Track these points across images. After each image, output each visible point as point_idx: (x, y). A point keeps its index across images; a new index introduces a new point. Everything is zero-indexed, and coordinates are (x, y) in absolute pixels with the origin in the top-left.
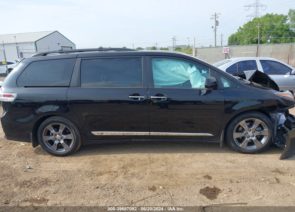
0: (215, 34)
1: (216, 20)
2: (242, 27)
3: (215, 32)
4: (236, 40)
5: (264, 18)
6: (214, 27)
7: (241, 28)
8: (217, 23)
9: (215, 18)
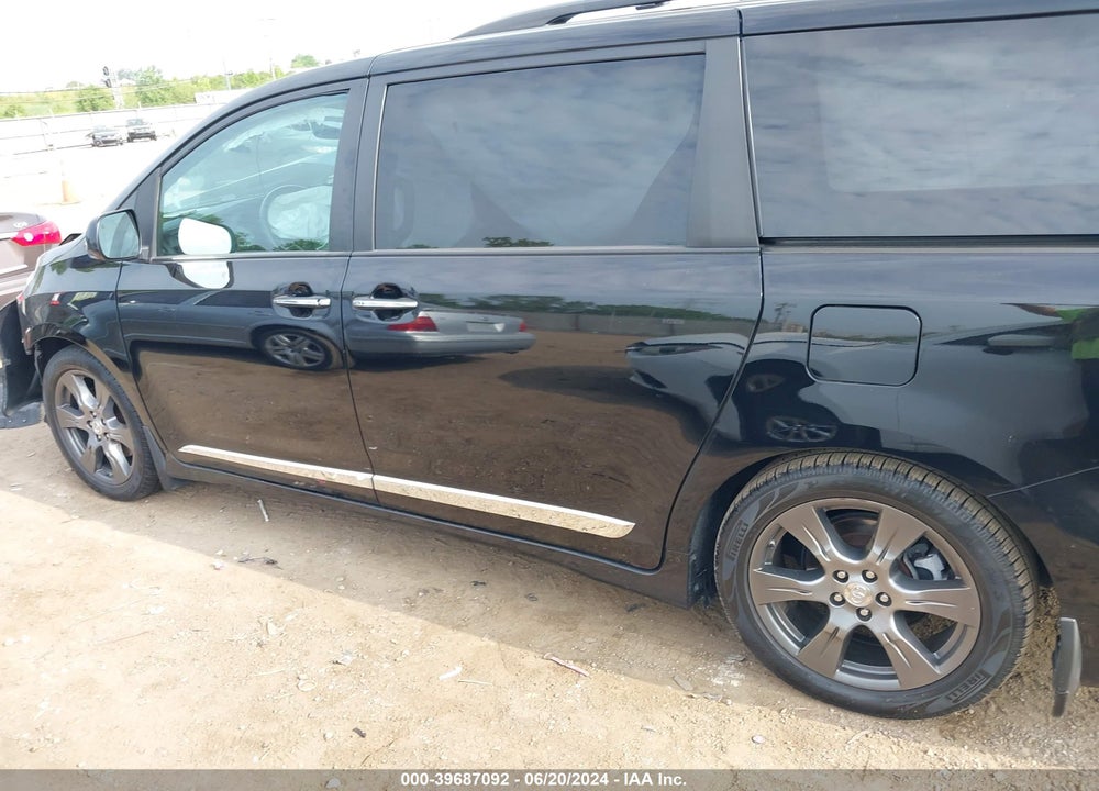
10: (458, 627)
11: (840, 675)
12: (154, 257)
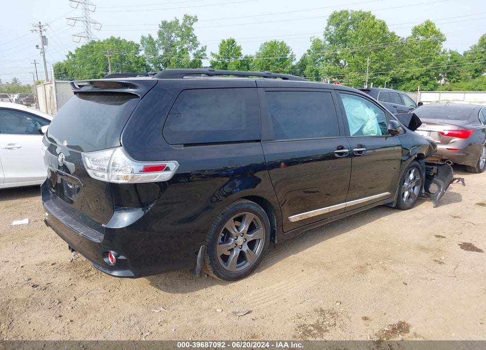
0: (44, 59)
1: (43, 35)
2: (74, 53)
3: (44, 56)
4: (66, 73)
5: (108, 43)
6: (40, 46)
7: (71, 53)
8: (44, 40)
9: (39, 32)
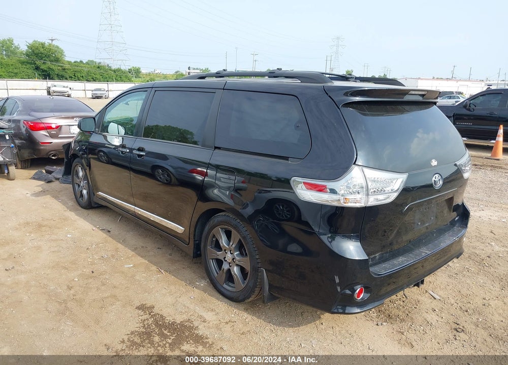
10: (142, 257)
11: (225, 286)
12: (100, 132)
